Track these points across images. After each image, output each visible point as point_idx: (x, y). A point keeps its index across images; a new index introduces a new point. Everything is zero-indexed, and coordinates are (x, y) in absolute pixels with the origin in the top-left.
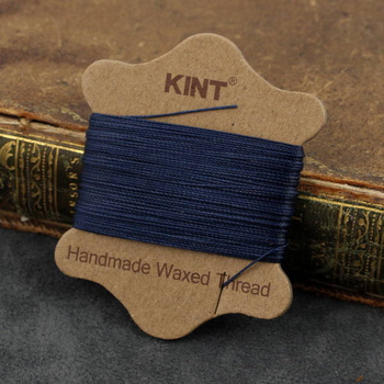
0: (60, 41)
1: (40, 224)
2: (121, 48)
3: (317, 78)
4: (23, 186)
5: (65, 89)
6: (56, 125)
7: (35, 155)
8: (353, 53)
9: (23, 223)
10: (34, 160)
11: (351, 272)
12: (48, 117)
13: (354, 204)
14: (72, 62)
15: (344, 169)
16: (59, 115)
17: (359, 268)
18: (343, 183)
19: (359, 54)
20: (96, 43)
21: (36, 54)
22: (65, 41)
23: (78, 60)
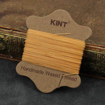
0: (21, 8)
1: (16, 59)
2: (38, 10)
3: (91, 18)
4: (11, 48)
5: (22, 21)
6: (20, 31)
7: (14, 40)
8: (101, 11)
9: (11, 58)
10: (14, 41)
11: (101, 71)
12: (18, 29)
13: (101, 52)
14: (24, 14)
15: (99, 43)
16: (21, 28)
17: (103, 70)
18: (98, 46)
19: (103, 11)
20: (31, 9)
21: (14, 12)
22: (22, 8)
23: (26, 14)
